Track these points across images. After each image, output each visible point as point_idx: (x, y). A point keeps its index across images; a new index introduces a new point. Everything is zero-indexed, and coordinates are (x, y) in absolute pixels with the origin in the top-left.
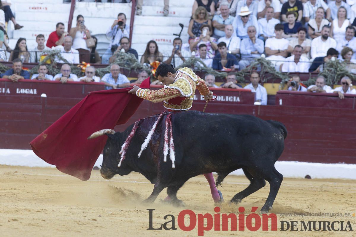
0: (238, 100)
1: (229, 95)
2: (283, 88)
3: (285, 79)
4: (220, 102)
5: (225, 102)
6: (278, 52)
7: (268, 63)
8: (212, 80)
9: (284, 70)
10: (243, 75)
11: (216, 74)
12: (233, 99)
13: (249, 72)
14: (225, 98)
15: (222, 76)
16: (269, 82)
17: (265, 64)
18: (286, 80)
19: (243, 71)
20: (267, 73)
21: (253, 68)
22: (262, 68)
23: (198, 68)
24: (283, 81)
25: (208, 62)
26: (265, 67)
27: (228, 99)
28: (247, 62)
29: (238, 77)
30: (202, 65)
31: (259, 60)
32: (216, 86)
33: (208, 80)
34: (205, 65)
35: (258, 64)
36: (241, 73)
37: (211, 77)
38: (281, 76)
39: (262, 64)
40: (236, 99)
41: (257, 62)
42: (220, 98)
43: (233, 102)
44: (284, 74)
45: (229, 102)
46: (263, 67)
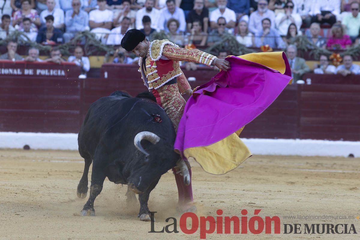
0: (63, 73)
1: (53, 69)
2: (108, 61)
3: (110, 51)
4: (45, 76)
5: (50, 76)
6: (103, 25)
7: (93, 35)
8: (35, 54)
9: (109, 42)
10: (68, 48)
11: (40, 47)
12: (57, 73)
13: (73, 45)
14: (49, 72)
15: (46, 49)
16: (94, 54)
17: (90, 37)
18: (112, 52)
19: (68, 44)
20: (91, 46)
21: (78, 41)
22: (86, 41)
23: (22, 42)
24: (108, 53)
25: (33, 36)
26: (90, 40)
27: (53, 72)
28: (72, 35)
29: (62, 50)
30: (25, 39)
31: (83, 33)
32: (40, 60)
33: (32, 54)
34: (28, 39)
35: (82, 37)
36: (66, 46)
37: (34, 51)
38: (106, 49)
39: (87, 37)
40: (61, 72)
41: (81, 35)
42: (44, 72)
43: (57, 76)
44: (109, 46)
45: (53, 76)
46: (88, 40)
